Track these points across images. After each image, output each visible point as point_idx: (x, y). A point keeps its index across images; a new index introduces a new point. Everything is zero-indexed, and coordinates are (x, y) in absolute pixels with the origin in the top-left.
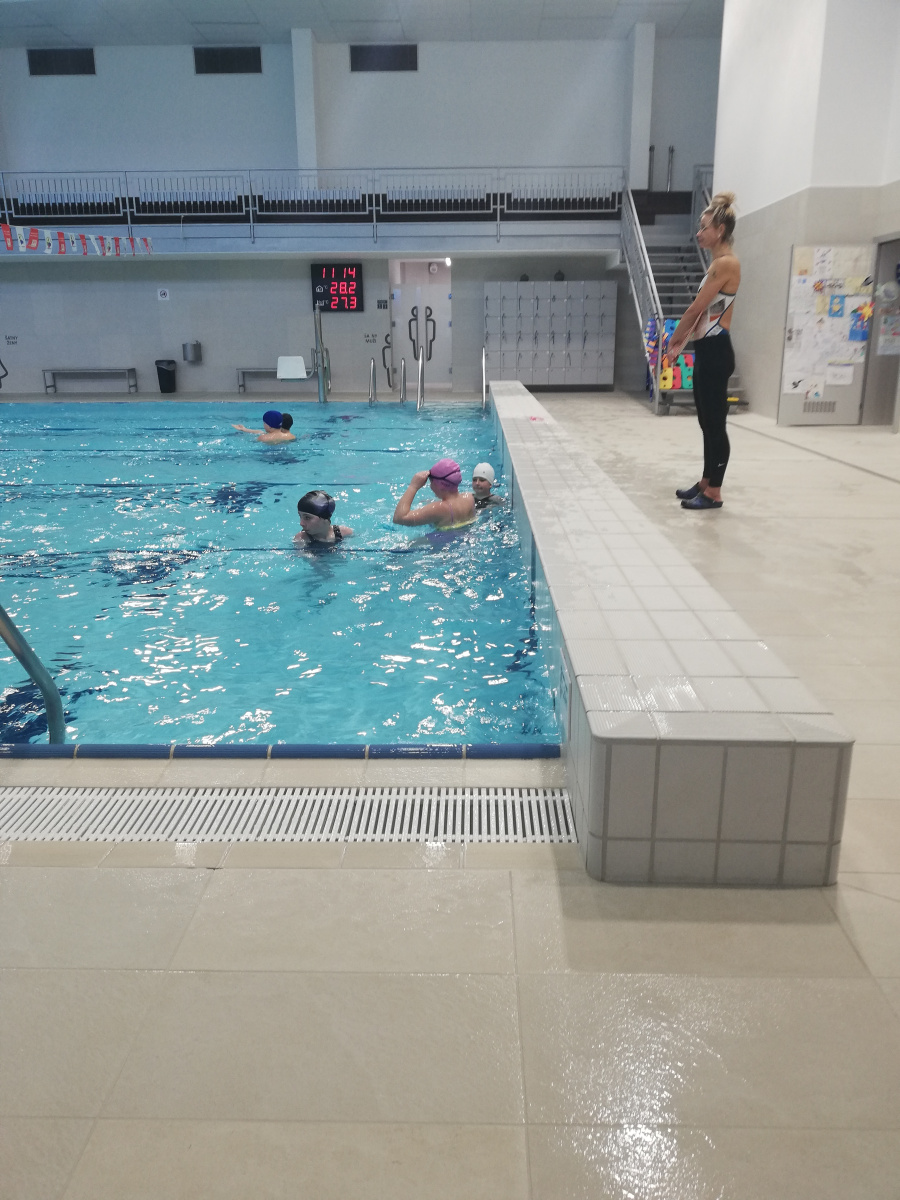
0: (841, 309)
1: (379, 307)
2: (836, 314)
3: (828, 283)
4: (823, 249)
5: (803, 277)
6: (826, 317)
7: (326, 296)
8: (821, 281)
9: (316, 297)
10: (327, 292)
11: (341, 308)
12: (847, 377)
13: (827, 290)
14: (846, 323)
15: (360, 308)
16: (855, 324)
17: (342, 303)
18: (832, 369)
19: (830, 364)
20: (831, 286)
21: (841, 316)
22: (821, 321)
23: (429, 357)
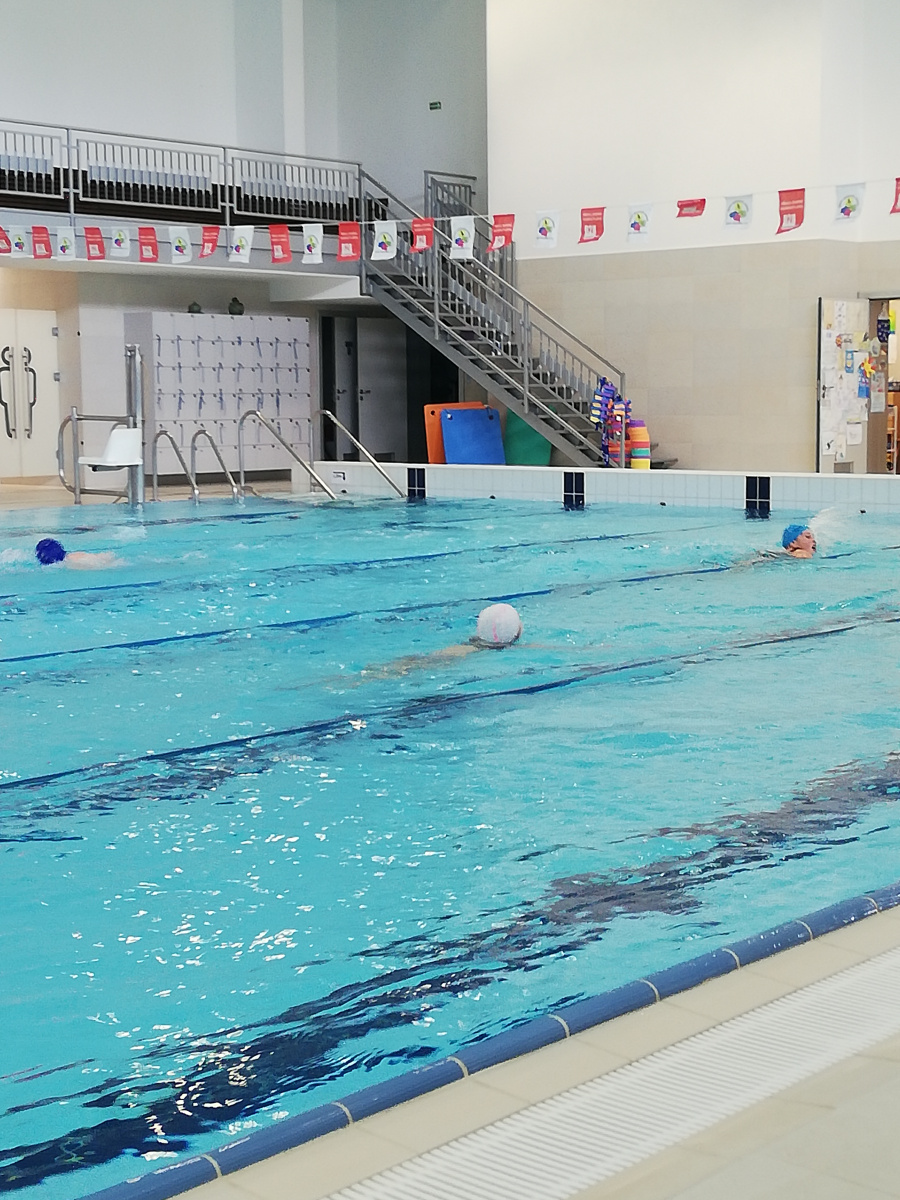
0: (852, 365)
2: (849, 370)
3: (844, 337)
4: (840, 303)
5: (830, 331)
6: (844, 373)
8: (839, 336)
12: (858, 435)
13: (843, 344)
14: (854, 380)
16: (861, 381)
18: (849, 426)
19: (848, 423)
20: (845, 341)
21: (852, 372)
22: (841, 377)
23: (29, 432)
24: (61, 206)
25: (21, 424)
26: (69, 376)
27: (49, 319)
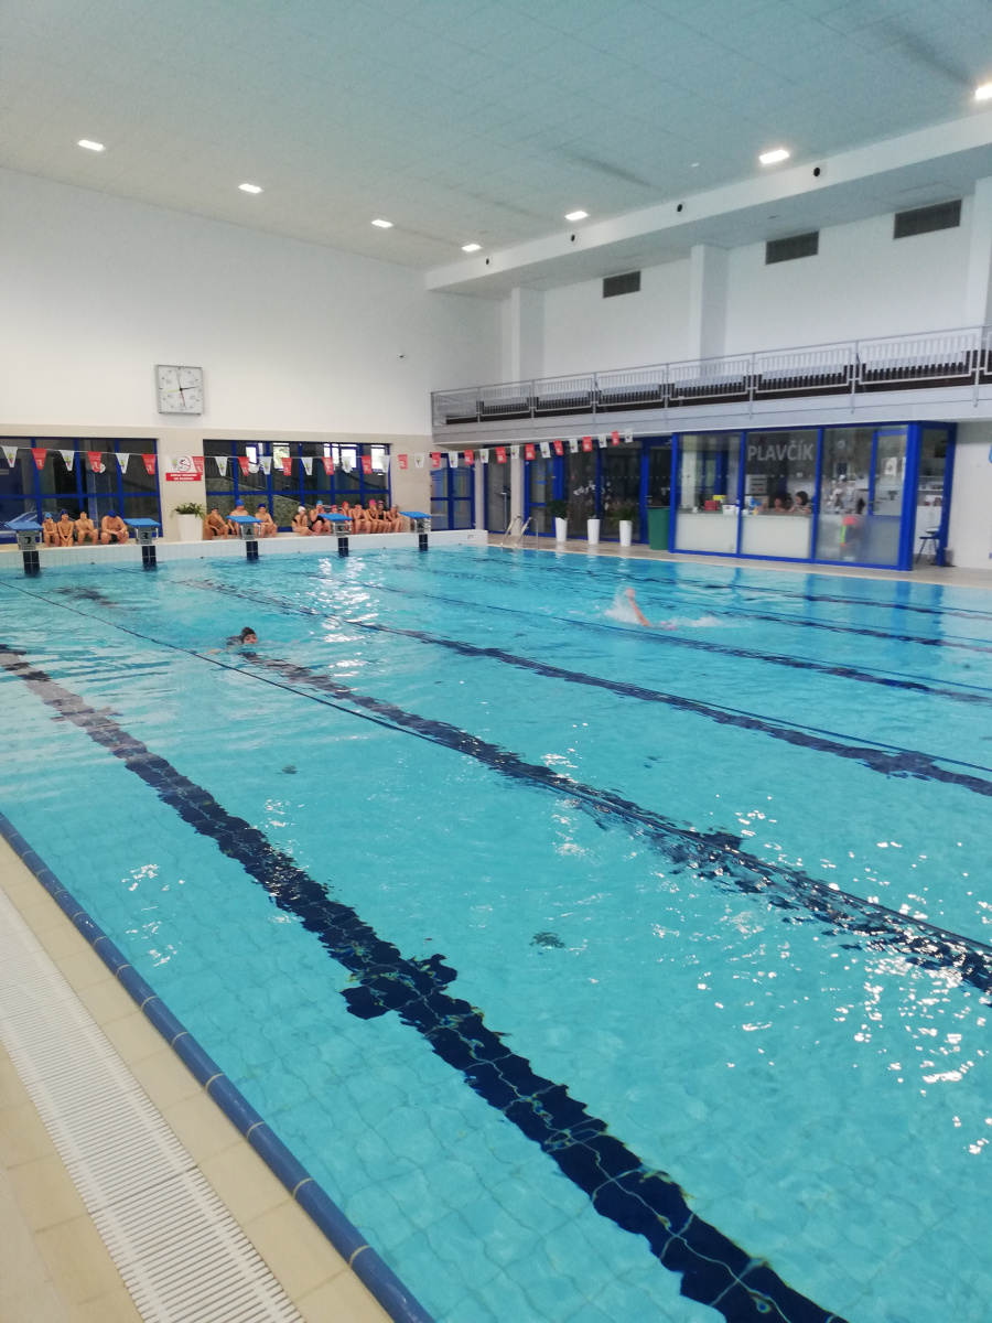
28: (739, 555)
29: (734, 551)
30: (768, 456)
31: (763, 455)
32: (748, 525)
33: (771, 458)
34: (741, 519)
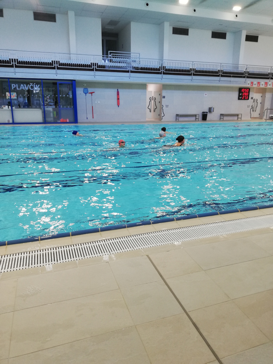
1: (251, 99)
7: (242, 96)
9: (239, 96)
10: (242, 95)
11: (244, 99)
15: (248, 99)
17: (245, 97)
23: (256, 111)
24: (268, 78)
25: (255, 110)
26: (263, 103)
27: (261, 95)
28: (13, 123)
29: (11, 122)
30: (21, 88)
31: (19, 87)
32: (15, 113)
33: (22, 89)
34: (12, 110)
